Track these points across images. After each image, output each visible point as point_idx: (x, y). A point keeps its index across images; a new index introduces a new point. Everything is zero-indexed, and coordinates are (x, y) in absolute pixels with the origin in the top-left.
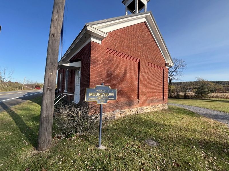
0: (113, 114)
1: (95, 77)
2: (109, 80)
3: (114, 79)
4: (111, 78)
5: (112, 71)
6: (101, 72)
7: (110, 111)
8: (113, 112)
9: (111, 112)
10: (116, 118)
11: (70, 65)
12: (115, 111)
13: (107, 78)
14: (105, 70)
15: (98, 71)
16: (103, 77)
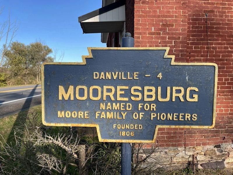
0: (218, 153)
1: (152, 38)
2: (203, 44)
3: (222, 36)
4: (210, 36)
5: (212, 11)
6: (172, 16)
7: (204, 144)
8: (218, 146)
9: (208, 147)
10: (226, 166)
11: (100, 18)
12: (224, 145)
13: (193, 36)
14: (184, 8)
15: (159, 16)
16: (180, 34)
